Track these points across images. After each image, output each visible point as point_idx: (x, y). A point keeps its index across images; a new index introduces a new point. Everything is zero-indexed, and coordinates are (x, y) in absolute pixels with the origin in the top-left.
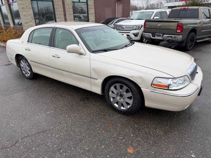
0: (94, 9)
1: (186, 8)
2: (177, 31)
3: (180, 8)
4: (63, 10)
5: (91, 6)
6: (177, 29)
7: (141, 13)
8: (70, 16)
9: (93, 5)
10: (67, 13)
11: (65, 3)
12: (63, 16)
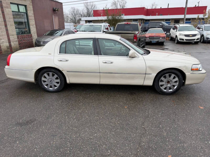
0: (34, 20)
1: (129, 23)
2: (134, 40)
3: (124, 23)
4: (3, 20)
5: (31, 17)
6: (134, 39)
7: (90, 25)
8: (11, 26)
9: (33, 15)
10: (8, 23)
11: (5, 12)
12: (4, 27)
